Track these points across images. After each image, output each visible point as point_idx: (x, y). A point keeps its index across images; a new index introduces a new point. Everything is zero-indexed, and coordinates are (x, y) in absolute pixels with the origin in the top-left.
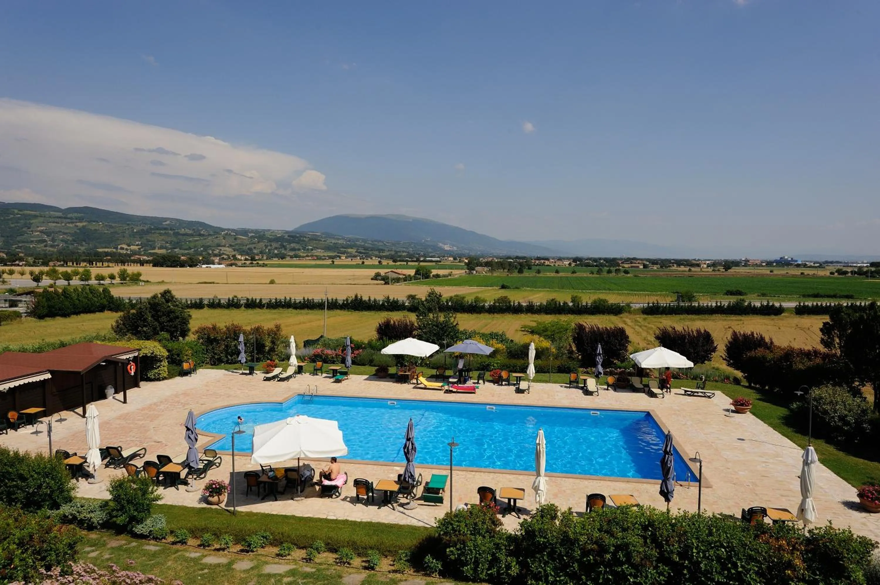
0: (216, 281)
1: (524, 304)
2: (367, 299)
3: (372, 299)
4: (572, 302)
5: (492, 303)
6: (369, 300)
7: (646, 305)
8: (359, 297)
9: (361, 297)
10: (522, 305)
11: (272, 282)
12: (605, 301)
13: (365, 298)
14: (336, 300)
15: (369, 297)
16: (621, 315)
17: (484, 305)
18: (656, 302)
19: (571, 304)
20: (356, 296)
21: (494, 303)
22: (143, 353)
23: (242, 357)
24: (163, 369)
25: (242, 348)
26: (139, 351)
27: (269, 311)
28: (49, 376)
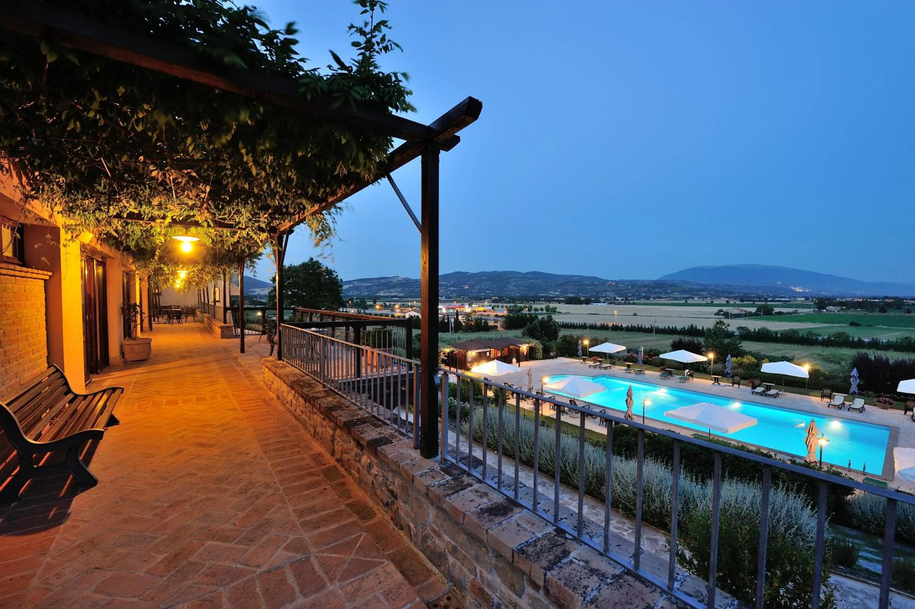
1: (866, 340)
2: (701, 329)
3: (705, 328)
5: (825, 337)
6: (703, 329)
8: (694, 326)
10: (863, 341)
11: (635, 315)
13: (699, 327)
14: (676, 327)
17: (817, 339)
20: (692, 326)
22: (531, 345)
23: (580, 352)
24: (540, 354)
25: (580, 347)
26: (529, 343)
27: (626, 332)
28: (489, 350)
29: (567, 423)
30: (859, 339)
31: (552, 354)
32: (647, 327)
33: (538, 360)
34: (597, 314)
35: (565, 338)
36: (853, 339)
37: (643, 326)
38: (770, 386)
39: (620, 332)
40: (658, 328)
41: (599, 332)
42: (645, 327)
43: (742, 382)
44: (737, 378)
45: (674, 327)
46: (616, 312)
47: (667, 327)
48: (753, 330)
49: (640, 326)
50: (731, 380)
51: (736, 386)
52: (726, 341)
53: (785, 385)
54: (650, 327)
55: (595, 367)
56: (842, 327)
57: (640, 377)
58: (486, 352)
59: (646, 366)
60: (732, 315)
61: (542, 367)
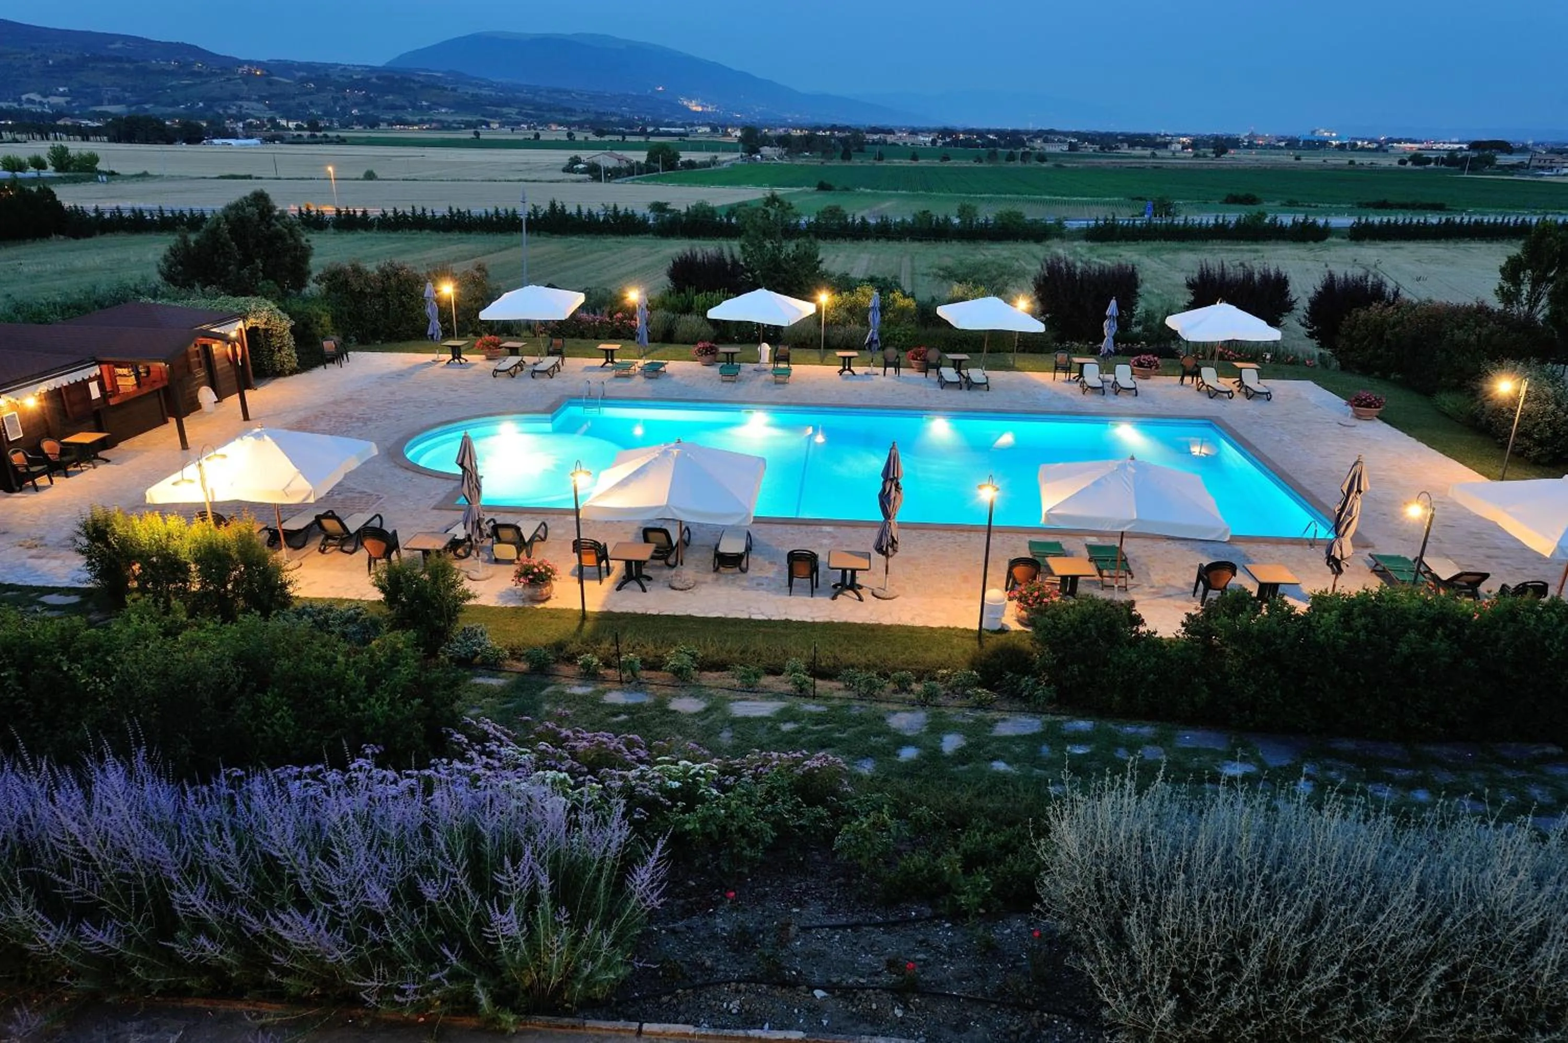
0: (255, 175)
1: (872, 221)
2: (574, 211)
3: (585, 211)
4: (959, 217)
5: (812, 220)
7: (1092, 223)
8: (559, 205)
9: (563, 207)
10: (869, 224)
11: (370, 176)
12: (1019, 216)
13: (571, 209)
14: (514, 211)
15: (579, 207)
18: (1110, 217)
19: (956, 221)
20: (553, 205)
21: (817, 220)
22: (252, 322)
23: (435, 326)
24: (288, 354)
25: (431, 311)
26: (244, 318)
27: (383, 235)
28: (96, 370)
30: (863, 219)
31: (325, 344)
32: (438, 215)
33: (285, 375)
36: (854, 221)
37: (429, 214)
39: (362, 234)
40: (470, 216)
42: (434, 216)
45: (510, 210)
46: (330, 169)
47: (491, 211)
48: (684, 210)
49: (419, 211)
51: (891, 370)
54: (447, 214)
55: (511, 373)
56: (807, 193)
58: (83, 385)
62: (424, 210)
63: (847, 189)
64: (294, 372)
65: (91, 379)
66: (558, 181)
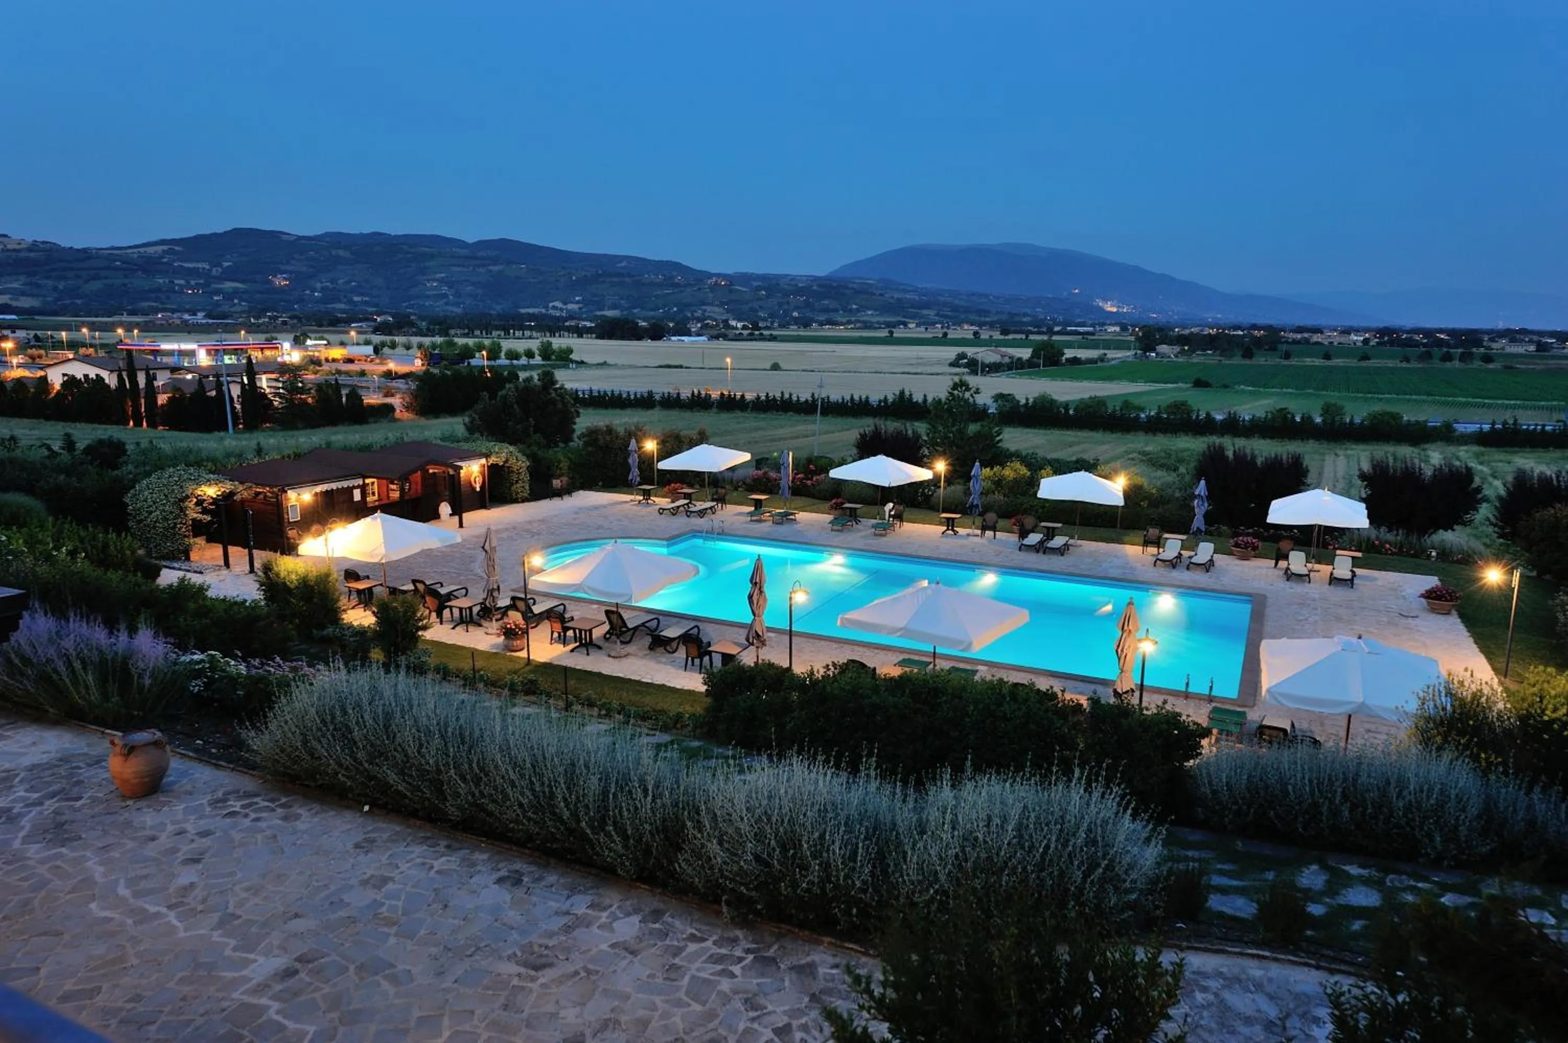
0: (685, 365)
1: (1219, 417)
2: (920, 400)
3: (930, 399)
4: (1321, 415)
5: (1152, 413)
6: (925, 400)
7: (1486, 427)
8: (907, 393)
9: (911, 395)
10: (1214, 419)
11: (776, 367)
12: (1396, 417)
13: (918, 397)
14: (867, 398)
15: (925, 396)
16: (1426, 446)
17: (1138, 417)
18: (1511, 422)
19: (1318, 420)
20: (902, 393)
21: (1158, 413)
22: (493, 460)
23: (634, 474)
24: (522, 486)
25: (633, 460)
26: (487, 456)
27: (754, 415)
28: (360, 482)
29: (599, 675)
30: (1208, 414)
31: (556, 483)
32: (802, 400)
33: (518, 502)
34: (681, 367)
35: (592, 435)
36: (1198, 416)
37: (794, 398)
38: (1054, 528)
39: (739, 413)
40: (829, 402)
41: (687, 414)
42: (798, 400)
43: (1002, 523)
44: (991, 516)
45: (864, 397)
46: (728, 360)
47: (848, 398)
48: (1023, 402)
49: (787, 396)
50: (979, 520)
51: (989, 533)
52: (973, 428)
53: (1080, 525)
54: (810, 399)
55: (674, 512)
56: (1180, 389)
57: (784, 529)
58: (350, 490)
59: (800, 501)
60: (984, 366)
61: (530, 522)
62: (791, 395)
63: (1226, 386)
64: (524, 500)
65: (354, 487)
66: (938, 374)
